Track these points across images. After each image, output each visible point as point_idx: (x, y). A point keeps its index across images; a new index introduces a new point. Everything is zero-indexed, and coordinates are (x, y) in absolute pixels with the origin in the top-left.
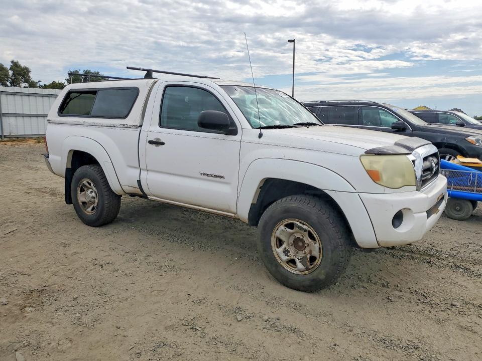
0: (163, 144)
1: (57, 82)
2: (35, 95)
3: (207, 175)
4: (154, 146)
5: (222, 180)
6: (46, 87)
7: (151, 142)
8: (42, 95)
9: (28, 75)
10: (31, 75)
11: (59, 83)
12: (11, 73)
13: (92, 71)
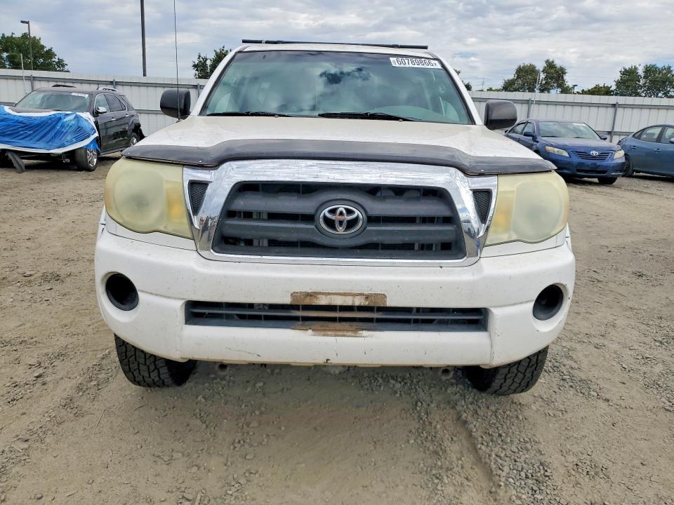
1: (601, 85)
2: (573, 104)
6: (584, 92)
8: (581, 105)
9: (563, 77)
10: (566, 77)
11: (604, 87)
12: (542, 76)
13: (660, 66)
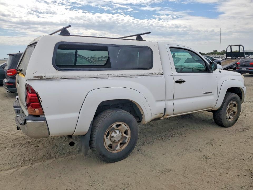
0: (184, 82)
3: (205, 93)
4: (178, 84)
5: (211, 94)
7: (177, 82)
